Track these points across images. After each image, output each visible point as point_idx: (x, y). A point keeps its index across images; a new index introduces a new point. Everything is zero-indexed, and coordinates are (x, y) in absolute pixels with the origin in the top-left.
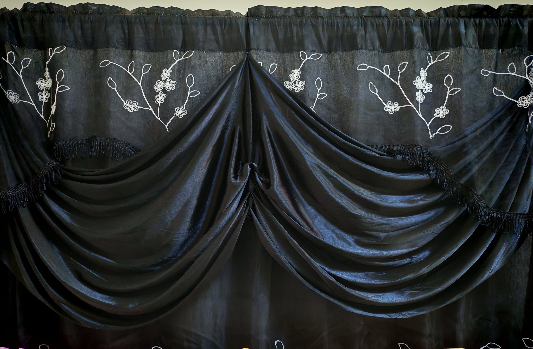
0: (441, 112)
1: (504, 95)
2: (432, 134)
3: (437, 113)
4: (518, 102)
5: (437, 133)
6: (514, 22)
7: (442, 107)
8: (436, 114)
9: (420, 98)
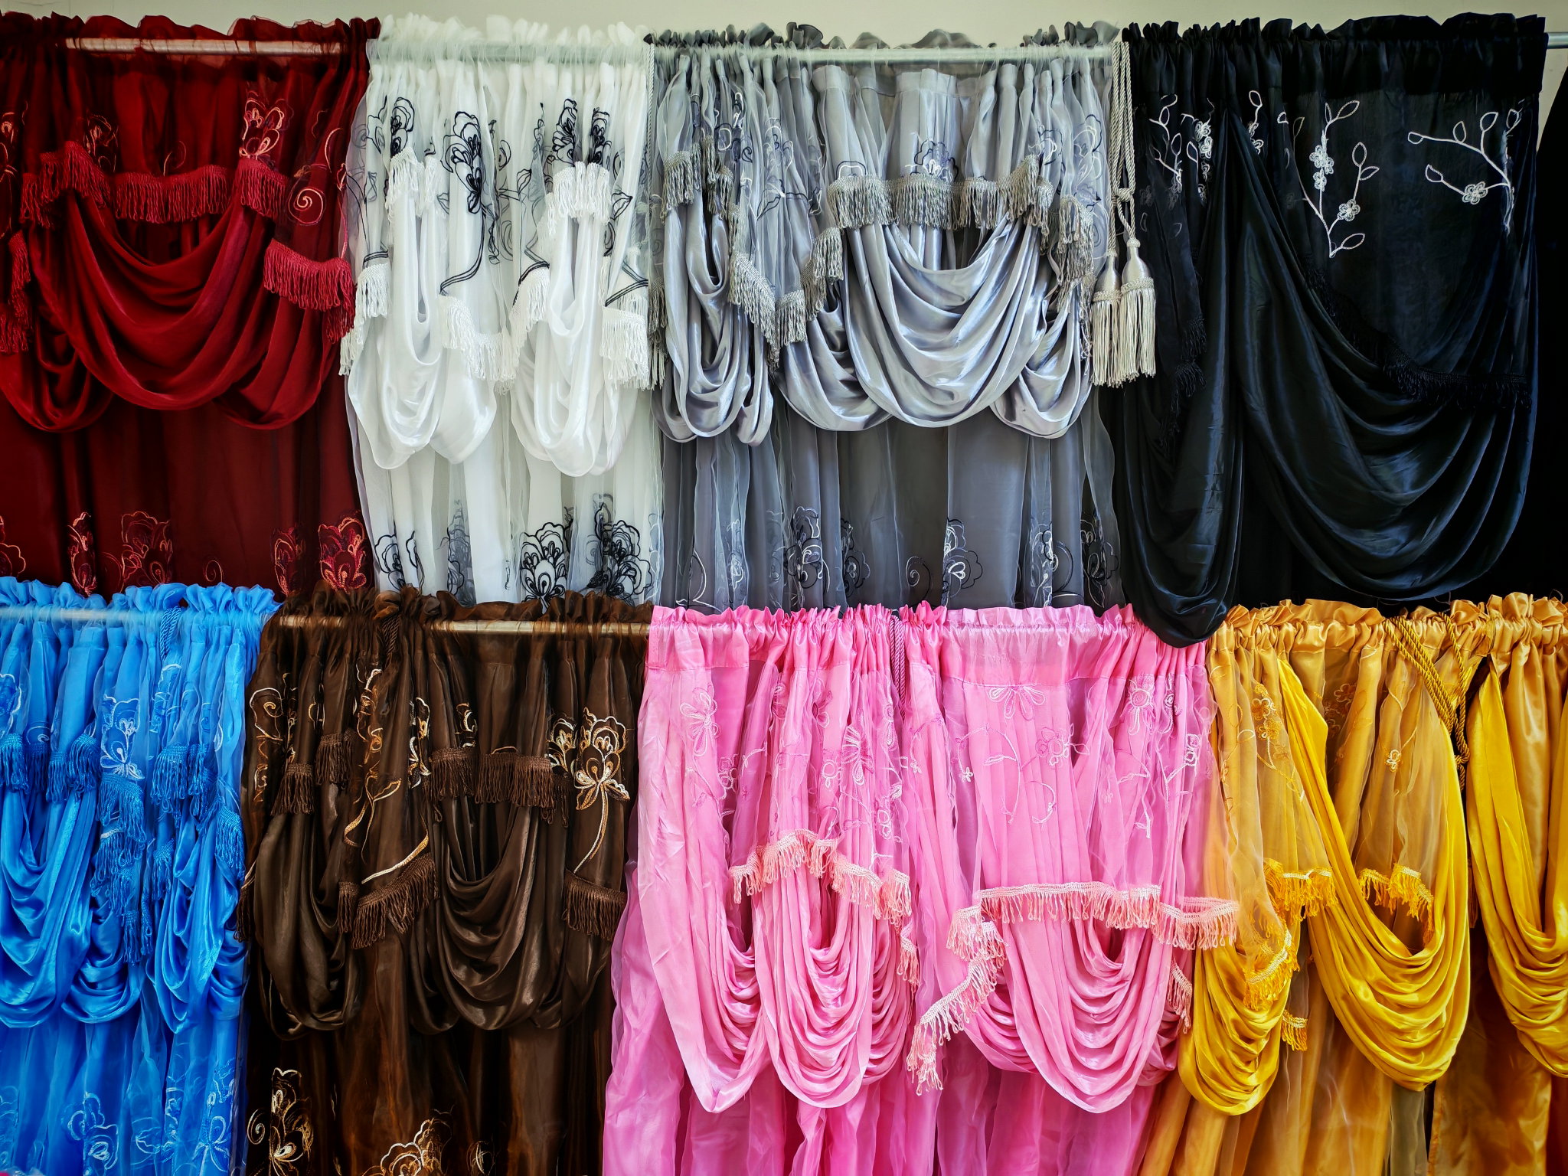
0: (1348, 211)
1: (1442, 181)
2: (1333, 249)
3: (1342, 212)
4: (1464, 194)
5: (1341, 247)
6: (1470, 46)
7: (1350, 202)
8: (1340, 214)
9: (1320, 183)
